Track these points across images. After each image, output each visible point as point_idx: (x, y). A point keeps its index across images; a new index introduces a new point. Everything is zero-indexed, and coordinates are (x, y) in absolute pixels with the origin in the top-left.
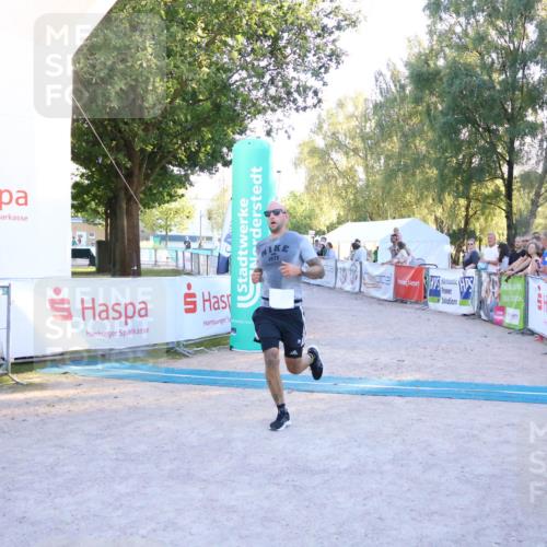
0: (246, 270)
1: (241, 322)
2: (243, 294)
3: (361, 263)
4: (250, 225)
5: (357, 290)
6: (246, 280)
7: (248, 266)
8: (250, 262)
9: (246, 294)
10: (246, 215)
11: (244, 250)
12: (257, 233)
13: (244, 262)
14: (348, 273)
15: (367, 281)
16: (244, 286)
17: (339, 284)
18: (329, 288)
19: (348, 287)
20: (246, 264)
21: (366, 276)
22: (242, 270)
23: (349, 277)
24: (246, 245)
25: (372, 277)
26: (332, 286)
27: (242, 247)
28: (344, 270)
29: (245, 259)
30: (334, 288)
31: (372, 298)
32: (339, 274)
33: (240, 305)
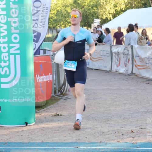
0: (7, 54)
1: (5, 101)
2: (6, 76)
3: (132, 47)
4: (9, 15)
5: (130, 72)
6: (7, 64)
7: (8, 52)
8: (10, 48)
9: (8, 76)
10: (5, 6)
11: (4, 37)
12: (15, 22)
13: (4, 48)
14: (122, 56)
15: (138, 63)
16: (6, 69)
17: (115, 68)
18: (106, 71)
19: (122, 70)
20: (6, 50)
21: (136, 59)
22: (3, 55)
23: (123, 60)
24: (6, 33)
25: (142, 60)
26: (108, 69)
27: (2, 35)
28: (118, 54)
29: (6, 45)
30: (110, 71)
31: (143, 78)
32: (114, 58)
33: (3, 86)
